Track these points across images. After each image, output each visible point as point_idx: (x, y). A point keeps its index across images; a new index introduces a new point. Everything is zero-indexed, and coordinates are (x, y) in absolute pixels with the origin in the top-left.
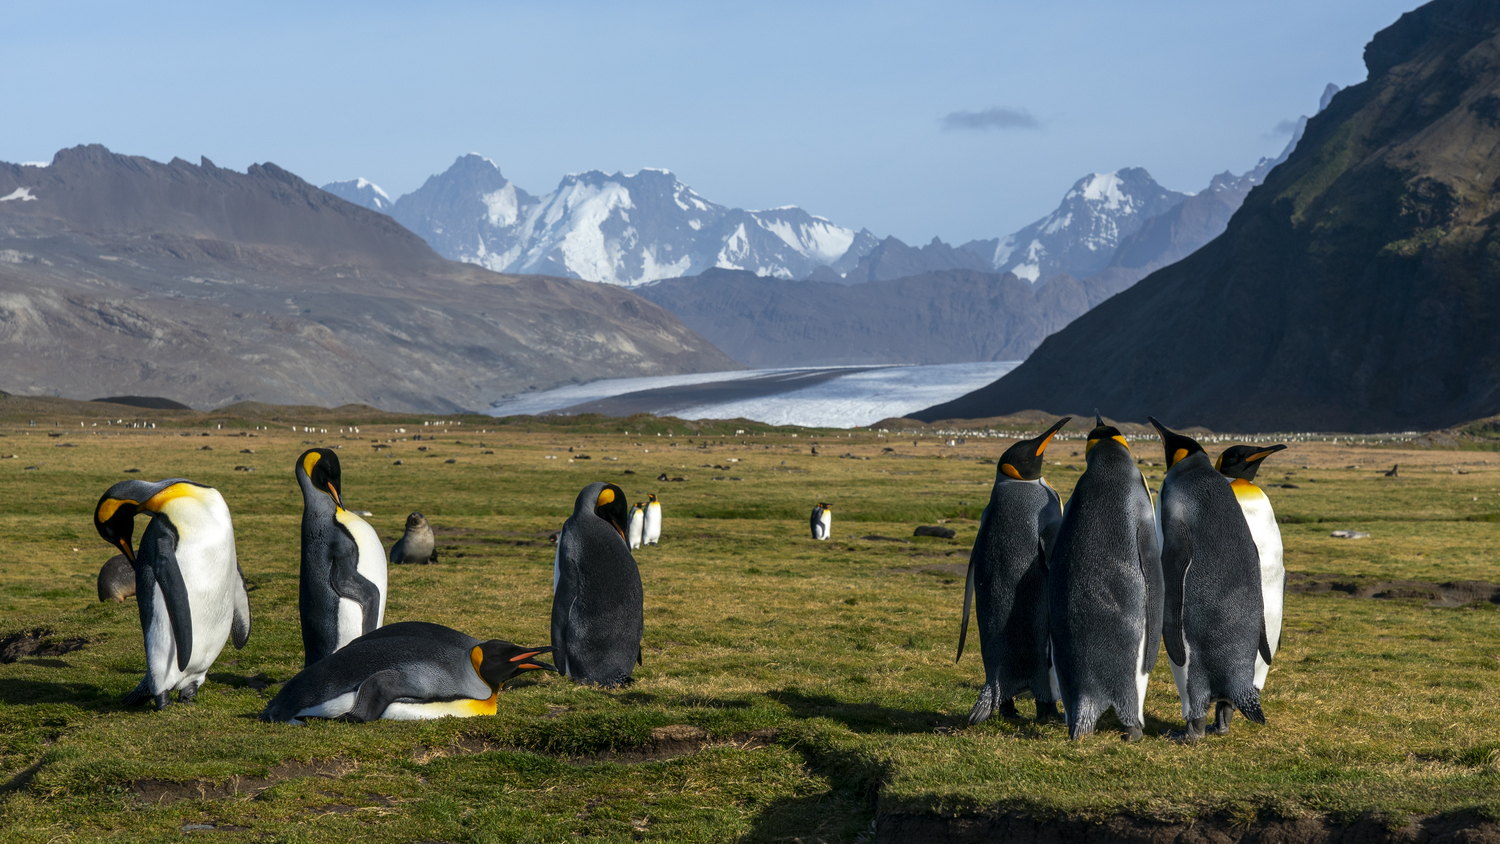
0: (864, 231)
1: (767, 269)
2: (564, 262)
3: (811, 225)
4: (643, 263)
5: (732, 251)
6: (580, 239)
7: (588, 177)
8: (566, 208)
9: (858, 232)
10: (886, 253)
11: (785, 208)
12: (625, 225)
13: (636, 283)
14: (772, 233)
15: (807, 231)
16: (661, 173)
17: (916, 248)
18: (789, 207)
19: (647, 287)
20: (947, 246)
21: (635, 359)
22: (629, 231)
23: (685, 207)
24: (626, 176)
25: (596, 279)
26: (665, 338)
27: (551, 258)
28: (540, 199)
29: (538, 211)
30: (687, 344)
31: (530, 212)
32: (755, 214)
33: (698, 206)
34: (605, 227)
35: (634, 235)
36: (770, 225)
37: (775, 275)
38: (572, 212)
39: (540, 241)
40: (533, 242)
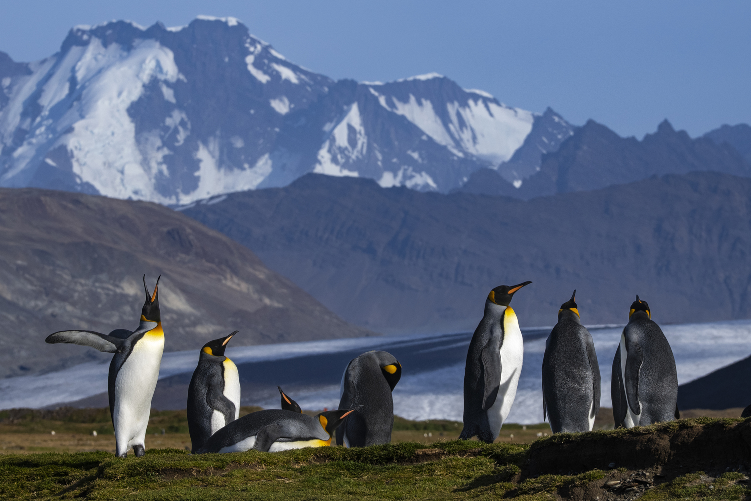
0: (550, 112)
1: (395, 176)
2: (71, 166)
3: (464, 104)
4: (198, 168)
5: (340, 148)
6: (96, 131)
7: (109, 32)
8: (73, 81)
9: (540, 113)
10: (585, 148)
11: (423, 77)
12: (168, 109)
13: (186, 200)
14: (403, 117)
15: (459, 115)
16: (226, 23)
17: (633, 140)
18: (430, 76)
19: (205, 206)
20: (683, 134)
21: (187, 321)
22: (177, 117)
23: (263, 78)
24: (169, 29)
25: (124, 193)
26: (234, 286)
27: (49, 161)
28: (32, 67)
29: (28, 86)
30: (270, 296)
31: (15, 88)
32: (376, 88)
33: (284, 76)
34: (135, 111)
35: (183, 123)
36: (399, 105)
37: (409, 184)
38: (83, 87)
39: (33, 135)
40: (21, 136)
